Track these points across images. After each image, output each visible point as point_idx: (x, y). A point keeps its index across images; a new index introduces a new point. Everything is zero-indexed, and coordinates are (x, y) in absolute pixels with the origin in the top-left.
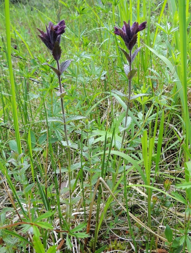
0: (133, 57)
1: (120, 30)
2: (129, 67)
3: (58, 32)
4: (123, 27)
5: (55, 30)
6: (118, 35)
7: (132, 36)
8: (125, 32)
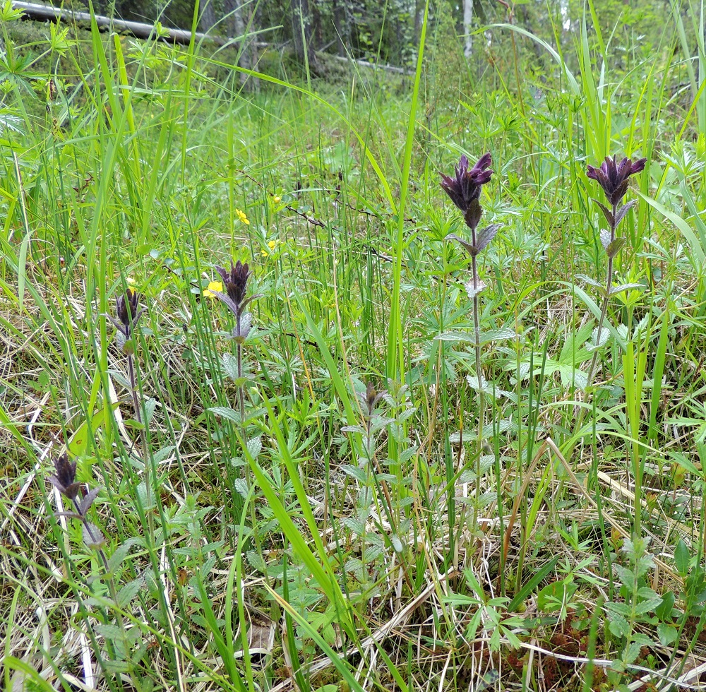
0: (619, 218)
1: (599, 172)
2: (610, 234)
3: (479, 180)
4: (603, 165)
5: (473, 177)
6: (593, 178)
7: (618, 182)
8: (607, 175)
